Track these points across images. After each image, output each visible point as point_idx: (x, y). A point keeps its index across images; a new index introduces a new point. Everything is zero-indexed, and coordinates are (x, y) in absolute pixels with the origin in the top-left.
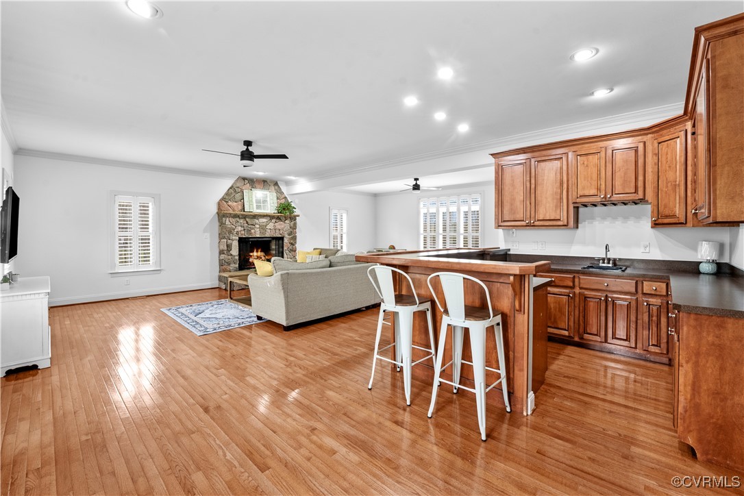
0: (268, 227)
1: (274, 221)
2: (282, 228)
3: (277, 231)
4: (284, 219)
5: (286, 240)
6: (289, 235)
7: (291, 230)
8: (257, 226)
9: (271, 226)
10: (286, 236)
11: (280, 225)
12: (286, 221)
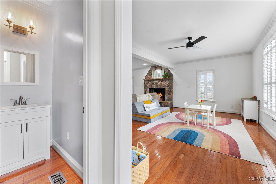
0: (159, 84)
1: (161, 81)
2: (164, 84)
3: (162, 85)
4: (165, 80)
5: (166, 89)
6: (167, 87)
7: (169, 85)
8: (155, 84)
9: (159, 83)
10: (166, 87)
11: (163, 83)
12: (166, 81)
